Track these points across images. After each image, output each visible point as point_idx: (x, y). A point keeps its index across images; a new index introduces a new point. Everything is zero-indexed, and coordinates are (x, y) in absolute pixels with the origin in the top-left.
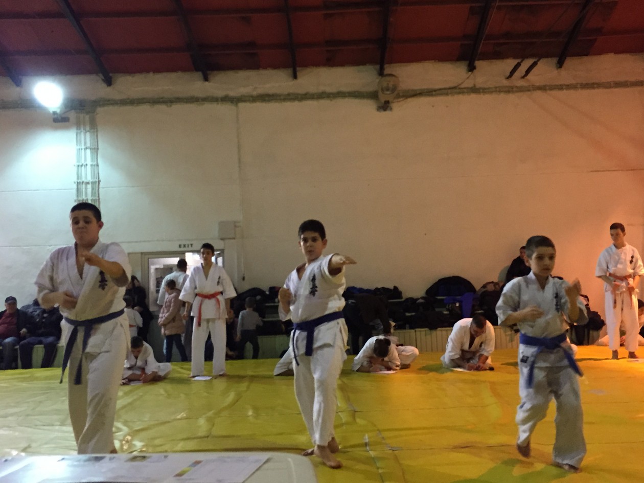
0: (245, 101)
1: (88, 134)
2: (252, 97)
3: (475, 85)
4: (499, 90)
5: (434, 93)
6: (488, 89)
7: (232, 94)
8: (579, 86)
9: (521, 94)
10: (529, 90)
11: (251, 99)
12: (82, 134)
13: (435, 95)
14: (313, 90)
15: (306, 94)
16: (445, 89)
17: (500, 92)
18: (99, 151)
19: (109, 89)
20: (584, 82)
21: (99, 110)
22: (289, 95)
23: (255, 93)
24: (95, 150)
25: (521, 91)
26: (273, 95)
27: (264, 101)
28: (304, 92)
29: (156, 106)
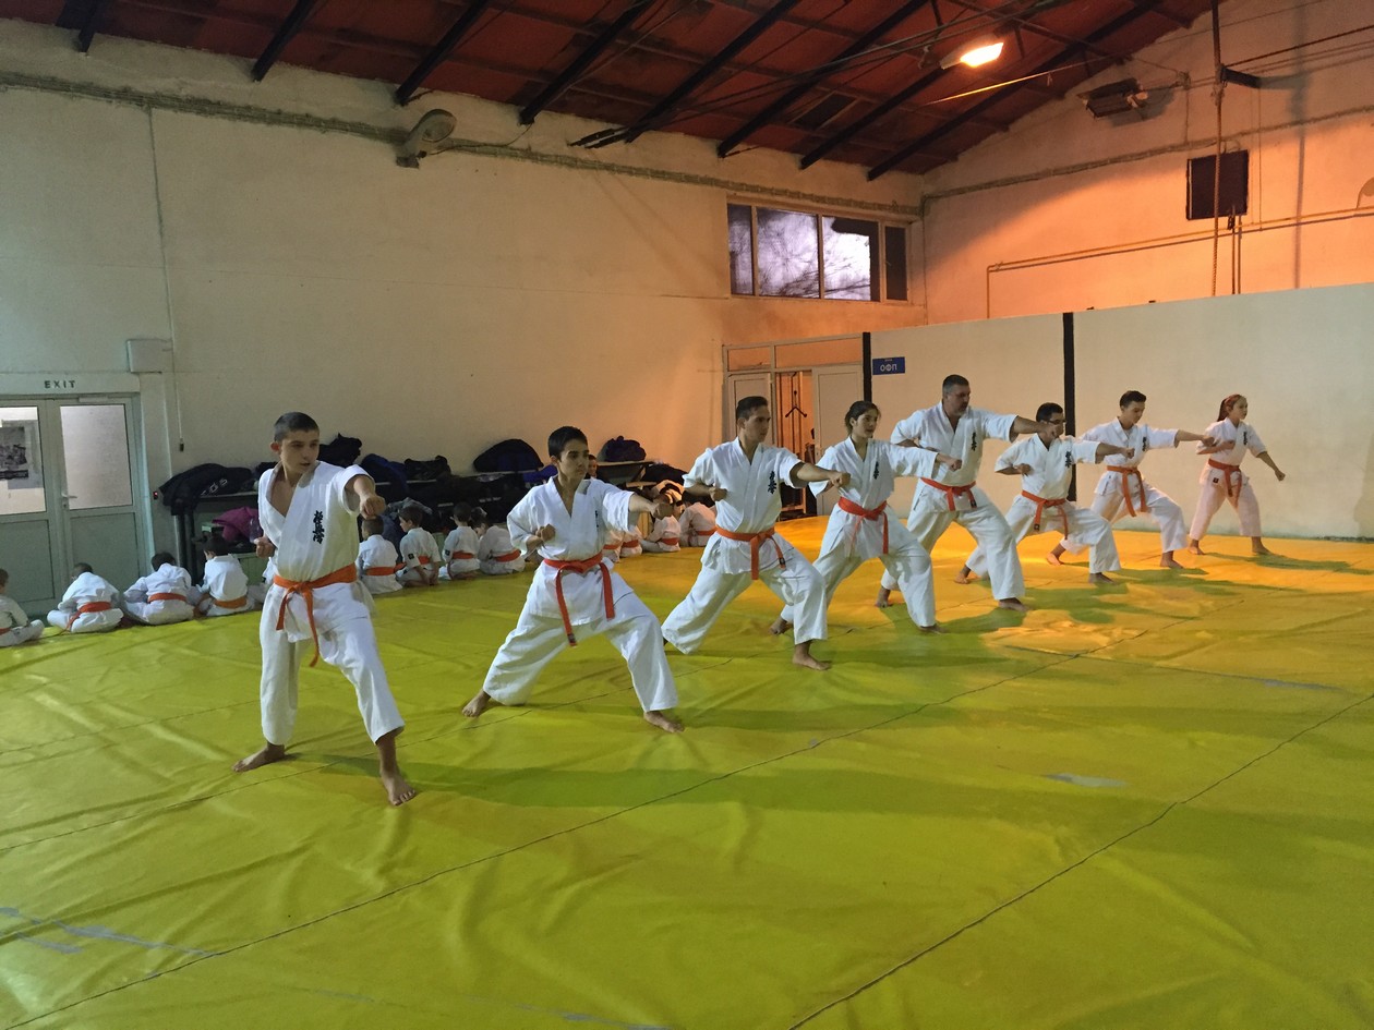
0: (166, 106)
2: (178, 100)
3: (530, 148)
4: (559, 160)
5: (477, 149)
6: (547, 156)
7: (136, 87)
8: (649, 172)
9: (585, 171)
10: (595, 168)
11: (176, 103)
13: (480, 153)
14: (289, 107)
15: (279, 113)
16: (492, 145)
17: (561, 163)
20: (655, 169)
22: (248, 108)
23: (183, 94)
25: (587, 168)
26: (219, 103)
27: (201, 112)
28: (274, 110)
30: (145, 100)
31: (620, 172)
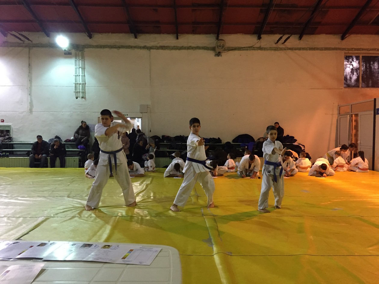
0: (154, 49)
1: (80, 61)
3: (260, 46)
7: (148, 45)
8: (308, 49)
9: (280, 51)
10: (285, 50)
11: (156, 48)
12: (78, 60)
13: (242, 50)
14: (185, 45)
15: (182, 47)
16: (246, 47)
17: (272, 50)
18: (85, 69)
19: (90, 40)
20: (311, 47)
21: (86, 50)
22: (174, 47)
23: (158, 45)
24: (83, 69)
25: (282, 50)
26: (167, 47)
27: (162, 49)
28: (181, 46)
29: (112, 49)
30: (150, 48)
31: (295, 50)
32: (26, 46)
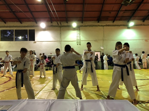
1: (79, 31)
6: (146, 25)
7: (103, 25)
14: (116, 24)
16: (139, 25)
19: (82, 24)
21: (80, 27)
23: (107, 25)
24: (80, 34)
26: (110, 25)
29: (90, 27)
30: (103, 26)
32: (59, 27)
